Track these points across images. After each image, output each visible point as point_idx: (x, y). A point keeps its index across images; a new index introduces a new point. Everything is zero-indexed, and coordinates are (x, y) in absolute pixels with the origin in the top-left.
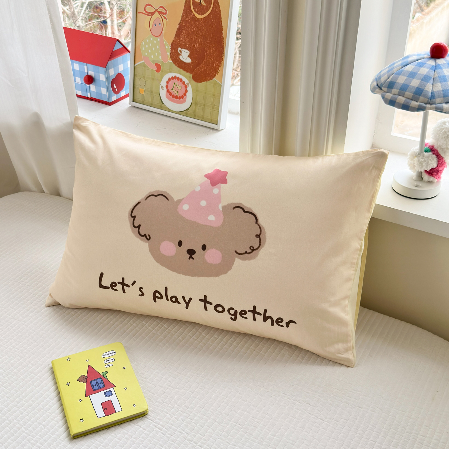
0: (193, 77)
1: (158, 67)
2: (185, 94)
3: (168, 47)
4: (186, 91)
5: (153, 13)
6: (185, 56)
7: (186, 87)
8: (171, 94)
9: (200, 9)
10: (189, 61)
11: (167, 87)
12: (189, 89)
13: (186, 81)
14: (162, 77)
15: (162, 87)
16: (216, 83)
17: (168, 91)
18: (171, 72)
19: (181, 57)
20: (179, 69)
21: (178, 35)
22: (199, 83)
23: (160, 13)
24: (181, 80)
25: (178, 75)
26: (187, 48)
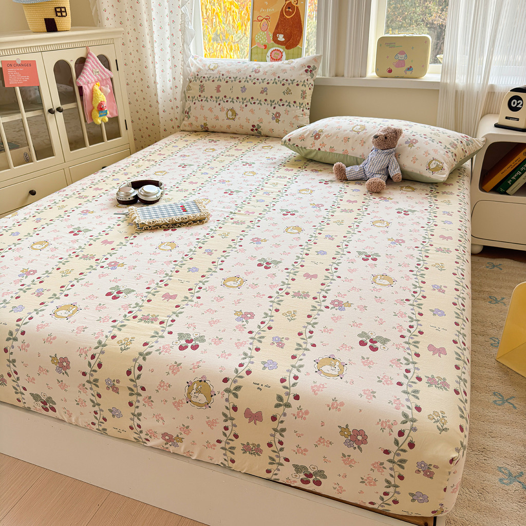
0: (286, 48)
1: (265, 46)
2: (281, 57)
3: (271, 35)
4: (282, 55)
5: (262, 20)
6: (281, 38)
7: (282, 53)
8: (273, 59)
9: (289, 13)
10: (283, 39)
11: (271, 55)
12: (284, 54)
13: (282, 50)
14: (268, 51)
15: (268, 56)
16: (299, 48)
17: (272, 58)
18: (273, 47)
19: (278, 39)
20: (277, 45)
21: (277, 28)
22: (290, 50)
23: (266, 19)
24: (279, 50)
25: (277, 48)
26: (282, 34)
